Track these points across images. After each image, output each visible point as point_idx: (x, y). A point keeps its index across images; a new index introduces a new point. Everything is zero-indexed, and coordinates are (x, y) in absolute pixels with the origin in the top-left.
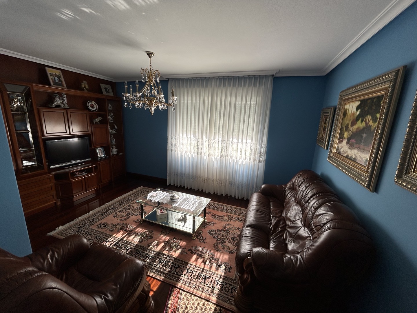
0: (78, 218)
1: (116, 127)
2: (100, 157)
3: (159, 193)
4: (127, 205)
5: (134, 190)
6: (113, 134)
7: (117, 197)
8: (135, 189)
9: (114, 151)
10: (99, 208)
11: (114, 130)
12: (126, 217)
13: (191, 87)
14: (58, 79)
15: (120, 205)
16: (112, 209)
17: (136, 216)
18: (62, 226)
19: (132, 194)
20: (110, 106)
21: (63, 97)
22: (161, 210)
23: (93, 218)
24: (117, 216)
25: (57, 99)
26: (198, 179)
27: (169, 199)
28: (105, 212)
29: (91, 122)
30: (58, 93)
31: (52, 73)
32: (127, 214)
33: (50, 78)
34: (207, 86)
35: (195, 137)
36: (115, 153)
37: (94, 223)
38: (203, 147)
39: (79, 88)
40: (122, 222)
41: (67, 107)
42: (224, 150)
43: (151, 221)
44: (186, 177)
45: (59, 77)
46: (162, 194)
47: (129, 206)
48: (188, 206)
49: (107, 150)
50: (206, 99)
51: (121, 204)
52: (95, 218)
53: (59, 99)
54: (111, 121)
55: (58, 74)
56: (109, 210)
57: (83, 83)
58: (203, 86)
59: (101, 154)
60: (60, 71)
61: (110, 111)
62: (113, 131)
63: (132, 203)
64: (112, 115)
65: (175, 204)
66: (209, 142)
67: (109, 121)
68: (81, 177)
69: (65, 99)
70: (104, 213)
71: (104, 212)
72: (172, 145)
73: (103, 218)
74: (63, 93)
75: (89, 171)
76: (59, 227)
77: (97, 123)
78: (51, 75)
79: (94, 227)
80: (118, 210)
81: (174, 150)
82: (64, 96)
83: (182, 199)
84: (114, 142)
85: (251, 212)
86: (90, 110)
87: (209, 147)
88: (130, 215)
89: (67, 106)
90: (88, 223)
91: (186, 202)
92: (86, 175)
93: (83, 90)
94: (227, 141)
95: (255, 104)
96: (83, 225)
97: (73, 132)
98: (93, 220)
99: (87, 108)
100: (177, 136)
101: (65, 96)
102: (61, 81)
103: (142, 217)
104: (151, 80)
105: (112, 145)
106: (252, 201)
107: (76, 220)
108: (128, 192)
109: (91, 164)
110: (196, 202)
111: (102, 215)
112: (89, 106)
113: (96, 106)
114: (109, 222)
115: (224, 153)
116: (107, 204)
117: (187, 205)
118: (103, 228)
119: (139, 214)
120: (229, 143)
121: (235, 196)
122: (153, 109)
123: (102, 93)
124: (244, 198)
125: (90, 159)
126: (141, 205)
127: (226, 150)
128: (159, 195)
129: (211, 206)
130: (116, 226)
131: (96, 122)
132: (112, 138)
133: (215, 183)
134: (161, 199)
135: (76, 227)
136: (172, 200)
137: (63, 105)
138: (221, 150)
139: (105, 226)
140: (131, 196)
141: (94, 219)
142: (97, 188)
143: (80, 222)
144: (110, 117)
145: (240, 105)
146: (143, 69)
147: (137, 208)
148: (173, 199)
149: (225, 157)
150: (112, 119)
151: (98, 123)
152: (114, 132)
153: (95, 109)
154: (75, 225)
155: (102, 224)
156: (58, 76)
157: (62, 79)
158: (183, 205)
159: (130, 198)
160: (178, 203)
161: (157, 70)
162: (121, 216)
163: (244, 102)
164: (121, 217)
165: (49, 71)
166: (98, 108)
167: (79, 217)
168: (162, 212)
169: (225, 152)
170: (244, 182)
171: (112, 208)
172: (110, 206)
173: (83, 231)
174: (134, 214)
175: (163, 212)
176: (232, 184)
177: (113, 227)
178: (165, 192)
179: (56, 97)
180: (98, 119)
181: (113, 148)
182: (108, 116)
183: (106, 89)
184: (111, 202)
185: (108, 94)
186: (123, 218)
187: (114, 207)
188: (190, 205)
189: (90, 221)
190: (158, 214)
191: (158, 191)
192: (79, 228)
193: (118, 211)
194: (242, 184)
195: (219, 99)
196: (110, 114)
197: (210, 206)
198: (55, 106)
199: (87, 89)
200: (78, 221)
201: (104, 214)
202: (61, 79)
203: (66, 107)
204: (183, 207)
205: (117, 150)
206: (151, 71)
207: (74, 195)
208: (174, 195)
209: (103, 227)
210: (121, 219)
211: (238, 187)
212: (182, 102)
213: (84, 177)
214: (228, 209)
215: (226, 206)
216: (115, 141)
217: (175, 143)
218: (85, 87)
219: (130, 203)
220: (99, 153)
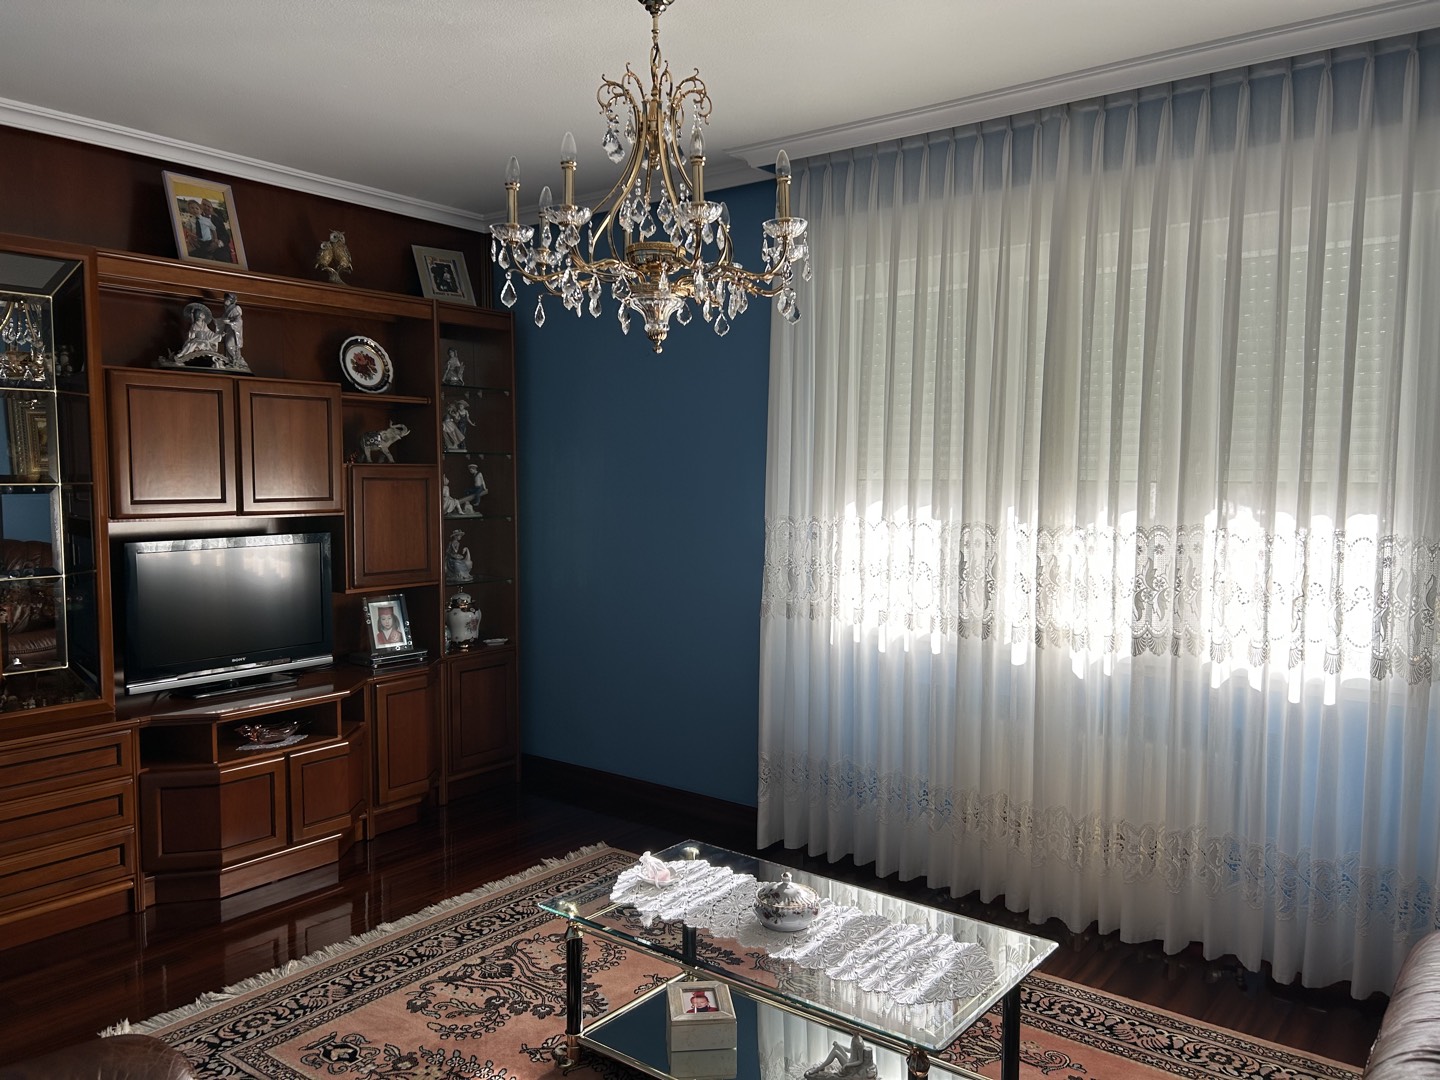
0: (220, 991)
1: (480, 481)
2: (384, 652)
3: (691, 872)
4: (498, 946)
5: (554, 865)
6: (463, 523)
7: (450, 897)
8: (560, 856)
9: (464, 623)
10: (337, 946)
11: (471, 497)
12: (477, 1018)
13: (916, 193)
14: (214, 228)
15: (460, 941)
16: (411, 959)
17: (542, 1017)
18: (131, 1024)
19: (535, 886)
20: (455, 362)
21: (226, 317)
22: (699, 993)
23: (297, 1001)
24: (430, 1006)
25: (201, 326)
26: (970, 811)
27: (751, 912)
28: (367, 972)
29: (352, 448)
30: (206, 297)
31: (187, 199)
32: (489, 1000)
33: (179, 220)
34: (1020, 173)
35: (944, 516)
36: (465, 634)
37: (297, 1032)
38: (999, 584)
39: (300, 263)
40: (450, 1045)
41: (240, 366)
42: (1161, 600)
43: (637, 1065)
44: (885, 796)
45: (219, 217)
46: (710, 880)
47: (510, 951)
48: (875, 968)
49: (423, 618)
50: (1019, 256)
51: (463, 935)
52: (304, 1001)
53: (212, 327)
54: (454, 448)
55: (215, 203)
56: (393, 966)
57: (328, 239)
58: (993, 177)
59: (387, 634)
60: (226, 188)
61: (454, 392)
62: (463, 506)
63: (528, 935)
64: (464, 412)
65: (789, 949)
66: (1041, 547)
67: (444, 446)
68: (266, 756)
69: (237, 326)
70: (360, 979)
71: (362, 974)
72: (791, 576)
73: (351, 1008)
74: (227, 296)
75: (310, 722)
76: (118, 1026)
77: (382, 460)
78: (183, 210)
79: (287, 1055)
80: (442, 973)
81: (805, 611)
82: (231, 314)
83: (841, 922)
84: (464, 570)
85: (1412, 1067)
86: (349, 386)
87: (1044, 582)
88: (504, 1011)
89: (241, 364)
90: (266, 1028)
91: (868, 941)
92: (294, 745)
93: (324, 276)
94: (1180, 528)
95: (1396, 249)
96: (237, 1033)
97: (256, 501)
98: (292, 1011)
99: (335, 373)
100: (824, 518)
101: (239, 310)
102: (222, 233)
103: (573, 1028)
104: (656, 137)
105: (455, 587)
106: (1419, 989)
107: (210, 1001)
108: (515, 873)
109: (331, 687)
110: (937, 950)
111: (349, 990)
112: (350, 366)
113: (383, 365)
114: (377, 1036)
115: (1161, 625)
116: (387, 927)
117: (868, 966)
118: (336, 1066)
119: (558, 1010)
120: (1198, 548)
121: (1267, 965)
122: (664, 315)
123: (416, 290)
124: (1348, 984)
125: (329, 659)
126: (570, 936)
127: (1179, 600)
128: (689, 884)
129: (1065, 1018)
130: (415, 1063)
131: (377, 455)
132: (456, 544)
133: (1096, 848)
134: (698, 910)
135: (199, 1041)
136: (767, 915)
137: (223, 358)
138: (1138, 601)
139: (352, 1057)
140: (527, 896)
141: (302, 1007)
142: (349, 833)
143: (224, 1016)
144: (449, 427)
145: (1271, 275)
146: (610, 84)
147: (554, 968)
148: (778, 914)
149: (1168, 655)
150: (462, 438)
151: (386, 460)
152: (470, 511)
153: (377, 378)
154: (198, 1029)
155: (338, 1040)
156: (215, 209)
157: (233, 224)
158: (840, 957)
159: (519, 909)
160: (812, 945)
161: (693, 79)
162: (450, 1010)
163: (1300, 249)
164: (449, 1016)
165: (178, 188)
166: (391, 373)
167: (228, 989)
168: (706, 1009)
169: (1169, 613)
170: (1340, 853)
171: (413, 957)
172: (400, 942)
173: (228, 1070)
174: (529, 1003)
175: (712, 1004)
176: (1233, 867)
177: (395, 1068)
178: (727, 870)
179: (196, 319)
180: (388, 433)
181: (456, 605)
182: (444, 419)
183: (439, 271)
184: (408, 922)
185: (448, 297)
186: (459, 1022)
187: (421, 950)
188: (893, 962)
189: (279, 1018)
190: (674, 1019)
191: (686, 856)
192: (211, 1045)
193: (442, 979)
194: (1324, 869)
195: (1109, 244)
196: (453, 407)
197: (1054, 1017)
198: (186, 363)
199: (344, 275)
200: (215, 1005)
201: (358, 985)
202: (227, 226)
203: (236, 369)
204: (844, 971)
205: (478, 614)
206: (655, 87)
207: (226, 858)
208: (785, 886)
209: (340, 1059)
210: (448, 1023)
211: (1289, 892)
212: (861, 298)
213: (287, 755)
214: (1212, 1057)
215: (1187, 1028)
216: (469, 563)
217: (813, 562)
218: (335, 263)
219: (516, 938)
220: (381, 627)
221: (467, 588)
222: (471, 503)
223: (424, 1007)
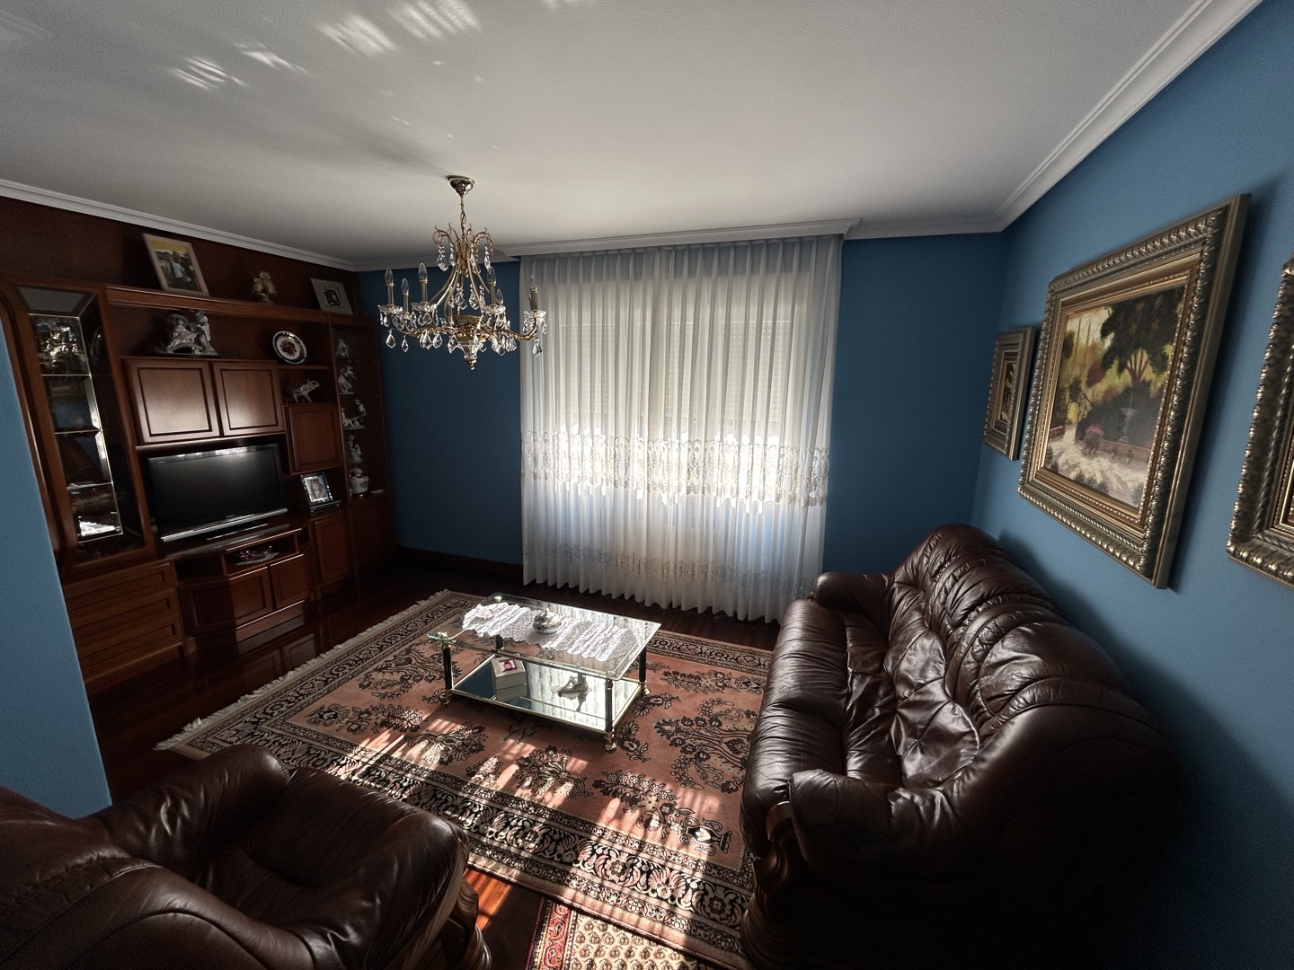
0: (251, 693)
1: (362, 408)
2: (317, 503)
3: (500, 609)
4: (401, 649)
5: (423, 603)
6: (353, 432)
7: (371, 627)
8: (425, 599)
9: (359, 484)
10: (314, 660)
11: (358, 418)
12: (398, 687)
13: (590, 280)
14: (183, 270)
15: (381, 649)
16: (356, 662)
17: (430, 681)
18: (201, 719)
19: (415, 615)
20: (342, 344)
21: (198, 323)
22: (507, 662)
23: (298, 692)
24: (372, 685)
25: (181, 328)
26: (619, 561)
27: (531, 626)
28: (333, 671)
29: (286, 396)
30: (183, 312)
31: (163, 251)
32: (402, 677)
33: (159, 265)
34: (638, 276)
35: (606, 433)
36: (361, 490)
37: (302, 709)
38: (631, 464)
39: (243, 290)
40: (386, 702)
41: (211, 352)
42: (698, 471)
43: (478, 698)
44: (582, 557)
45: (185, 263)
46: (510, 613)
47: (408, 651)
48: (588, 646)
49: (336, 481)
50: (638, 314)
51: (382, 646)
52: (302, 692)
53: (188, 328)
54: (346, 392)
55: (181, 254)
56: (348, 667)
57: (259, 277)
58: (625, 276)
59: (317, 493)
60: (188, 245)
61: (343, 362)
62: (353, 422)
63: (416, 641)
64: (350, 372)
65: (550, 642)
66: (649, 448)
67: (340, 391)
68: (257, 568)
69: (206, 328)
70: (330, 676)
71: (331, 673)
72: (535, 460)
73: (329, 692)
74: (197, 311)
75: (282, 547)
76: (194, 723)
77: (303, 401)
78: (160, 258)
79: (299, 721)
80: (375, 666)
81: (543, 476)
82: (201, 321)
83: (572, 626)
84: (357, 455)
85: (787, 660)
86: (281, 361)
87: (651, 462)
88: (410, 681)
89: (211, 351)
90: (283, 709)
91: (585, 633)
92: (272, 559)
93: (257, 298)
94: (706, 441)
95: (789, 326)
96: (267, 714)
97: (231, 429)
98: (296, 698)
99: (271, 354)
100: (550, 432)
101: (205, 319)
102: (189, 273)
103: (449, 686)
104: (466, 261)
105: (352, 466)
106: (789, 626)
107: (247, 699)
108: (403, 610)
109: (287, 526)
110: (613, 634)
111: (326, 682)
112: (280, 349)
113: (300, 349)
114: (347, 704)
115: (697, 481)
116: (340, 646)
117: (585, 646)
118: (328, 722)
119: (438, 677)
120: (712, 449)
121: (735, 613)
122: (474, 350)
123: (316, 306)
124: (764, 617)
125: (285, 510)
126: (444, 647)
127: (705, 471)
128: (500, 616)
129: (661, 646)
130: (370, 714)
131: (301, 398)
132: (351, 443)
133: (671, 573)
134: (507, 629)
135: (246, 722)
136: (539, 629)
137: (198, 347)
138: (688, 471)
139: (336, 716)
140: (412, 621)
141: (301, 695)
142: (307, 600)
143: (257, 707)
144: (342, 380)
145: (742, 331)
146: (439, 231)
147: (432, 657)
148: (544, 628)
149: (700, 494)
150: (350, 386)
151: (307, 401)
152: (357, 426)
153: (297, 355)
154: (243, 716)
155: (326, 709)
156: (182, 258)
157: (195, 267)
158: (572, 643)
159: (409, 629)
160: (560, 640)
161: (484, 233)
162: (383, 685)
163: (753, 322)
164: (383, 688)
165: (155, 245)
166: (305, 352)
167: (255, 692)
168: (511, 669)
169: (701, 476)
170: (762, 568)
171: (356, 661)
172: (348, 653)
173: (267, 734)
174: (422, 676)
175: (514, 666)
176: (724, 577)
177: (360, 718)
178: (517, 606)
179: (177, 324)
180: (307, 386)
181: (353, 474)
182: (338, 376)
183: (329, 293)
184: (351, 642)
185: (335, 309)
186: (389, 690)
187: (361, 656)
188: (595, 643)
189: (290, 702)
190: (497, 676)
191: (495, 602)
192: (253, 723)
193: (376, 670)
194: (757, 575)
195: (677, 313)
196: (343, 370)
197: (657, 647)
198: (174, 351)
199: (271, 297)
200: (250, 701)
201: (330, 679)
202: (191, 268)
203: (209, 354)
204: (575, 650)
205: (367, 479)
206: (463, 234)
207: (238, 622)
208: (546, 615)
209: (329, 718)
210: (383, 692)
211: (744, 586)
212: (565, 325)
213: (268, 565)
214: (716, 655)
215: (707, 644)
216: (359, 452)
217: (546, 454)
218: (265, 290)
219: (410, 644)
220: (313, 490)
221: (359, 466)
222: (358, 420)
223: (368, 685)
